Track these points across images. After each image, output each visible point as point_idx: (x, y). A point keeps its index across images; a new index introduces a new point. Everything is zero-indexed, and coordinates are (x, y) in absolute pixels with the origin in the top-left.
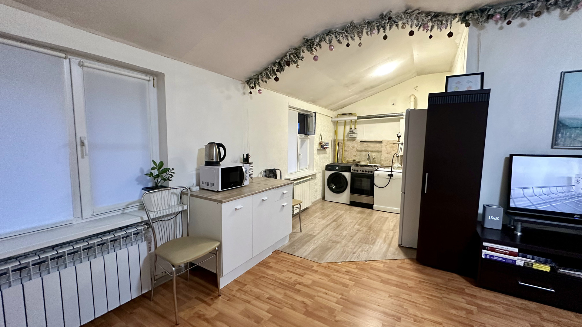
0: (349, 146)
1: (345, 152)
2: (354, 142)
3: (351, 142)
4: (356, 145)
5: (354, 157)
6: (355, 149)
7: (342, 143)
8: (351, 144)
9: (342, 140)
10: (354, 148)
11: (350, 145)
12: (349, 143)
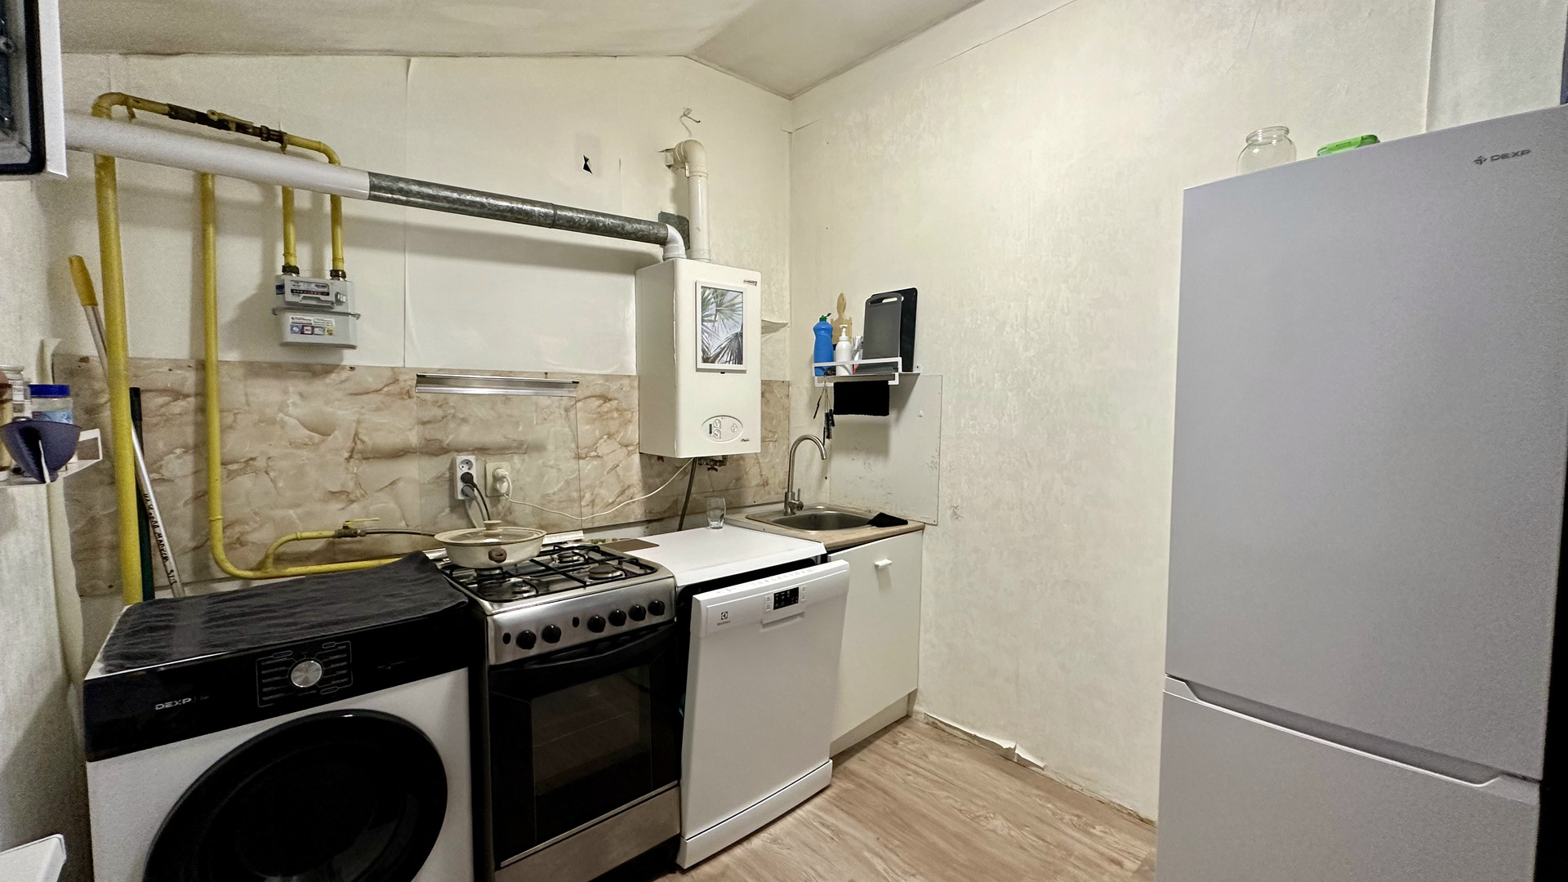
0: (272, 422)
1: (230, 475)
2: (318, 386)
3: (295, 386)
4: (345, 413)
5: (335, 506)
6: (340, 440)
7: (177, 395)
8: (294, 398)
9: (175, 365)
10: (325, 434)
11: (282, 407)
12: (267, 393)
